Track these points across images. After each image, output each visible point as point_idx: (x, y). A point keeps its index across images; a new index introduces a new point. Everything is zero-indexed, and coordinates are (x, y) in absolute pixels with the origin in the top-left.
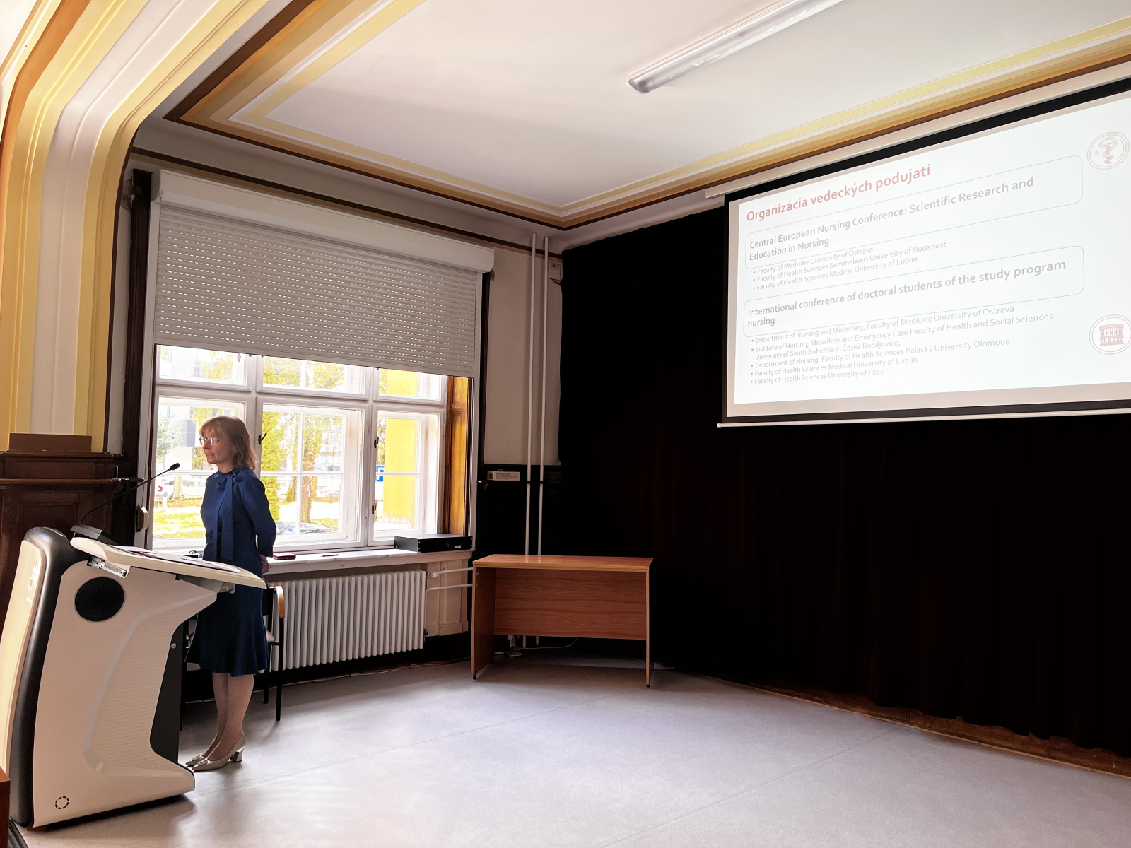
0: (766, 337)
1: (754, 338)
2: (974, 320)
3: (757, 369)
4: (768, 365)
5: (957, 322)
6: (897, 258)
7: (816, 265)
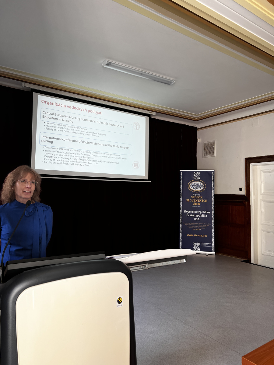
0: (49, 147)
1: (44, 146)
2: (111, 156)
3: (45, 158)
4: (50, 157)
5: (108, 156)
6: (93, 134)
7: (69, 128)
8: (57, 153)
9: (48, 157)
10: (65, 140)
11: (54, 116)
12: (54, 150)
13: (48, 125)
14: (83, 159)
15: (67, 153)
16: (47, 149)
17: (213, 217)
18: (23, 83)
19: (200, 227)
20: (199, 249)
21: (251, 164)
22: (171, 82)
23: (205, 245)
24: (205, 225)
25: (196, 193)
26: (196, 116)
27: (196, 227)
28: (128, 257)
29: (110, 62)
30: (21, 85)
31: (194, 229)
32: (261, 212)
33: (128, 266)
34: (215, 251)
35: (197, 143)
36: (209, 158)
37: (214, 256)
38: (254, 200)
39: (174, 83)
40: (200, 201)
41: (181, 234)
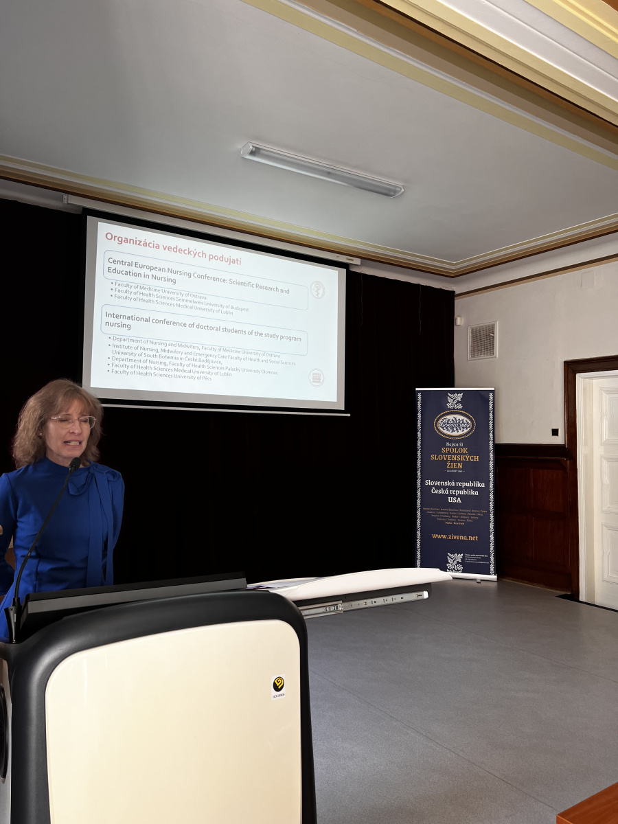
0: (123, 338)
1: (112, 337)
2: (262, 358)
3: (113, 362)
4: (124, 360)
5: (253, 357)
6: (221, 309)
7: (166, 295)
8: (139, 351)
9: (120, 360)
10: (158, 322)
11: (133, 269)
12: (134, 344)
13: (120, 288)
14: (198, 363)
15: (164, 351)
16: (117, 343)
17: (492, 496)
18: (65, 196)
19: (463, 519)
20: (459, 567)
21: (577, 375)
22: (395, 192)
23: (473, 558)
24: (474, 513)
25: (452, 440)
26: (453, 265)
27: (454, 518)
28: (297, 587)
29: (257, 146)
30: (61, 199)
31: (449, 523)
32: (602, 484)
33: (298, 606)
34: (497, 572)
35: (455, 327)
36: (482, 361)
37: (496, 584)
38: (586, 456)
39: (401, 192)
40: (462, 458)
41: (419, 533)
